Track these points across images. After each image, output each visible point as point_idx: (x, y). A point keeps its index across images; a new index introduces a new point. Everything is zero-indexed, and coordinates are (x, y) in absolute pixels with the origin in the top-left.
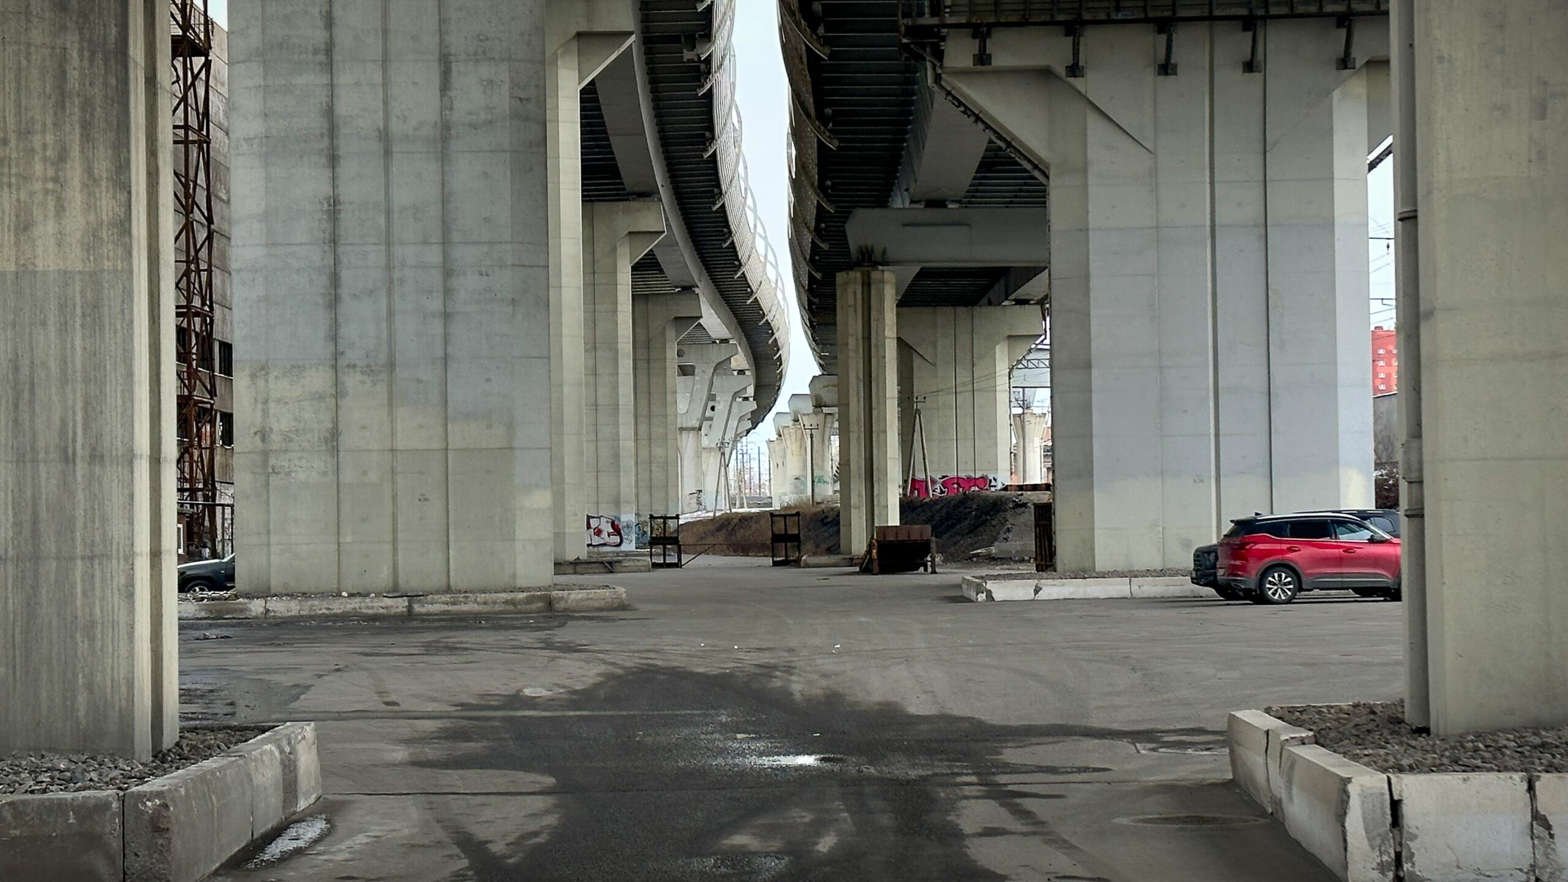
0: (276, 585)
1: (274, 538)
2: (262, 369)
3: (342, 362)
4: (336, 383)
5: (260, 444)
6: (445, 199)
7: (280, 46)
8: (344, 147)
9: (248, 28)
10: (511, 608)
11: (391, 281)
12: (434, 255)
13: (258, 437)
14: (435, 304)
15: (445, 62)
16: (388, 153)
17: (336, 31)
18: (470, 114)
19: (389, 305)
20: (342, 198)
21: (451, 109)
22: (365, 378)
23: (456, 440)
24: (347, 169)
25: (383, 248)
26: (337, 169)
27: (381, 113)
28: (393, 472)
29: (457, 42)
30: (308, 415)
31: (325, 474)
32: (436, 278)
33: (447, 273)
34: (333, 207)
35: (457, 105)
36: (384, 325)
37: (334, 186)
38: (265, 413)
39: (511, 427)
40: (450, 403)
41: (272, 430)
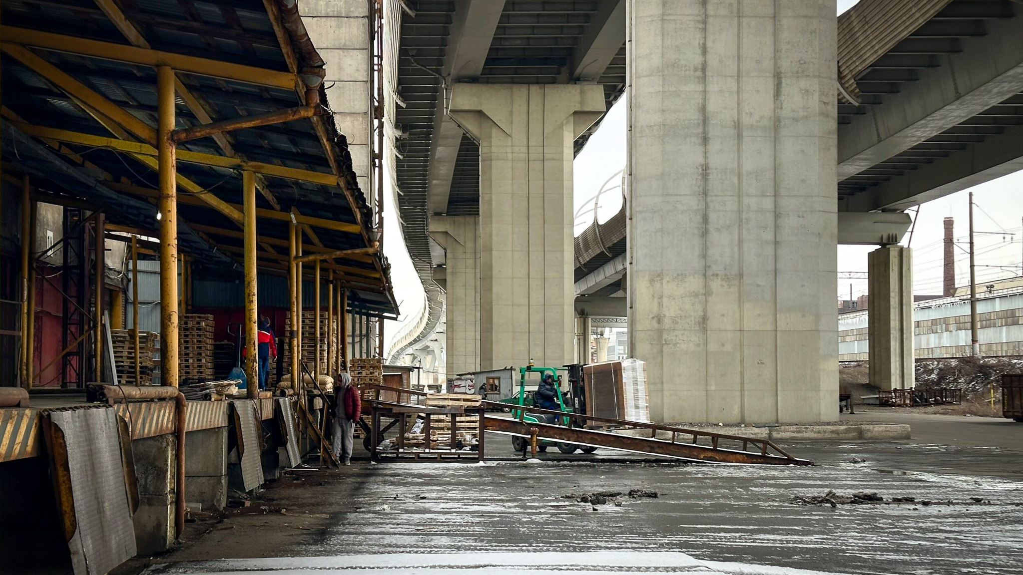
0: (667, 417)
1: (666, 386)
2: (659, 276)
3: (709, 273)
4: (706, 286)
5: (656, 325)
6: (776, 168)
7: (673, 66)
8: (712, 133)
9: (651, 54)
11: (741, 220)
12: (768, 204)
13: (655, 321)
14: (769, 236)
15: (778, 77)
16: (739, 136)
17: (709, 56)
18: (793, 111)
19: (740, 236)
20: (711, 165)
21: (781, 108)
22: (725, 284)
23: (782, 325)
24: (714, 146)
25: (736, 199)
26: (708, 147)
27: (736, 111)
28: (741, 345)
29: (786, 65)
30: (688, 307)
31: (698, 345)
32: (770, 218)
33: (777, 215)
34: (705, 171)
35: (784, 106)
36: (736, 249)
37: (706, 157)
38: (660, 305)
39: (817, 317)
40: (778, 300)
41: (665, 316)
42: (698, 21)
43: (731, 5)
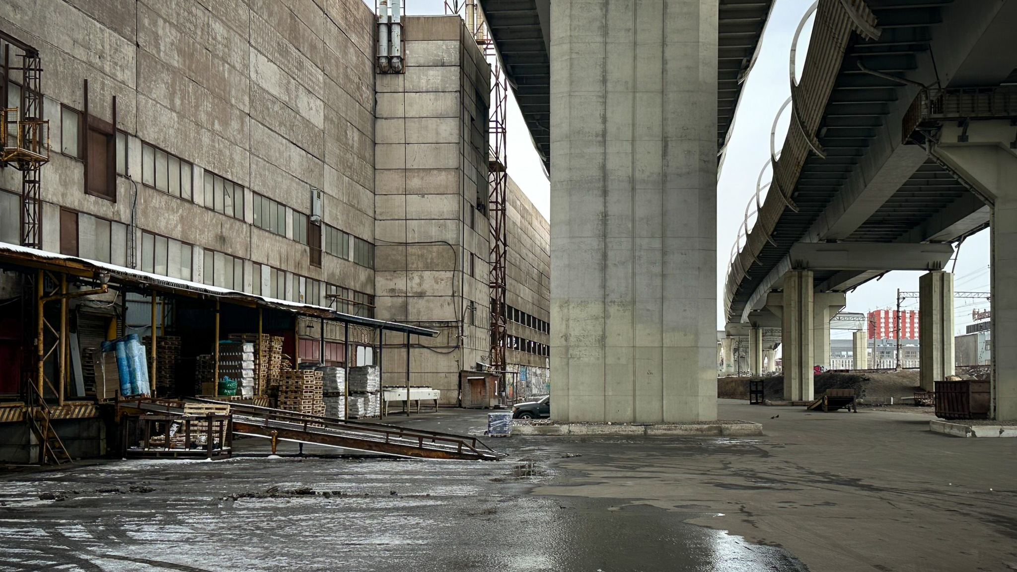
0: (572, 417)
1: (571, 392)
2: (566, 302)
3: (608, 300)
4: (605, 311)
5: (564, 343)
6: (663, 214)
7: (579, 132)
8: (610, 187)
9: (562, 123)
10: (700, 433)
11: (634, 257)
12: (657, 244)
13: (563, 339)
14: (657, 269)
15: (665, 142)
16: (633, 189)
17: (608, 125)
18: (678, 168)
19: (633, 269)
20: (609, 213)
21: (668, 166)
22: (619, 308)
23: (667, 342)
24: (612, 198)
25: (630, 240)
26: (607, 198)
27: (630, 168)
28: (634, 359)
29: (671, 131)
30: (589, 327)
31: (598, 359)
32: (658, 256)
33: (664, 253)
35: (670, 164)
36: (630, 281)
37: (605, 206)
38: (567, 326)
39: (697, 335)
40: (664, 322)
41: (570, 334)
42: (600, 97)
43: (626, 82)
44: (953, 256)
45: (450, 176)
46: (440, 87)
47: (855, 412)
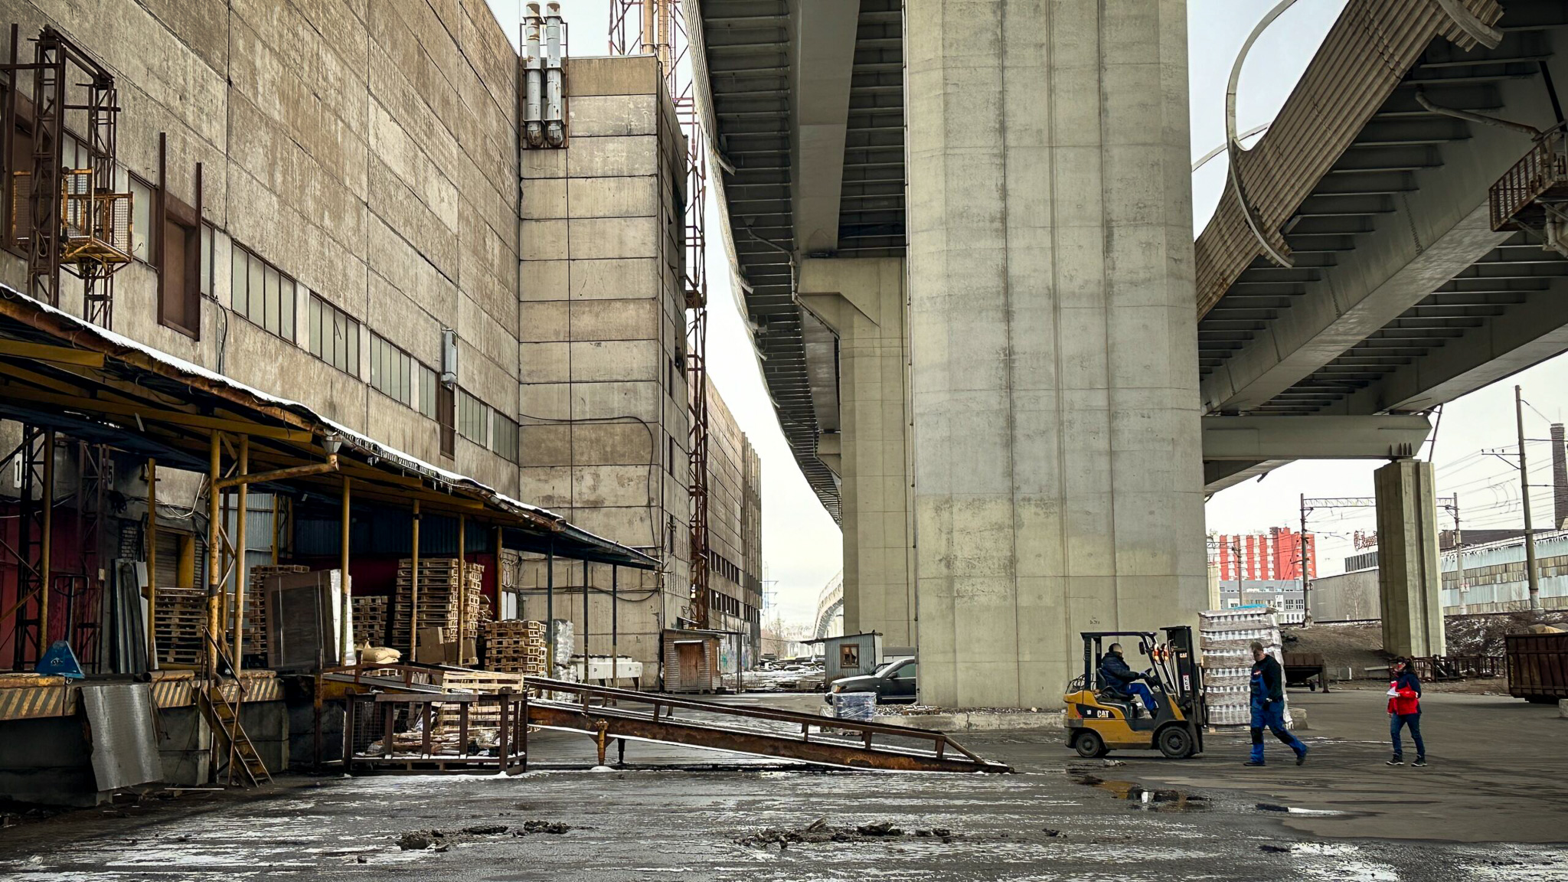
0: (962, 702)
1: (959, 657)
2: (947, 502)
3: (1018, 496)
4: (1013, 514)
5: (945, 571)
6: (1109, 350)
7: (961, 215)
8: (1016, 307)
9: (931, 201)
11: (1061, 423)
12: (1099, 400)
13: (943, 563)
14: (1102, 444)
15: (1108, 228)
16: (1056, 308)
17: (1011, 202)
18: (1131, 272)
19: (1059, 443)
20: (1016, 349)
21: (1114, 269)
22: (1039, 510)
23: (1123, 568)
24: (1020, 323)
25: (1053, 393)
26: (1012, 324)
27: (1050, 274)
29: (1117, 210)
30: (989, 544)
31: (1005, 598)
32: (1102, 419)
33: (1112, 415)
34: (1009, 356)
35: (1118, 265)
36: (1055, 463)
37: (1009, 338)
38: (950, 542)
39: (1174, 556)
40: (1117, 534)
41: (956, 557)
42: (995, 155)
43: (1039, 131)
44: (1430, 436)
45: (641, 311)
46: (625, 169)
47: (1326, 691)
